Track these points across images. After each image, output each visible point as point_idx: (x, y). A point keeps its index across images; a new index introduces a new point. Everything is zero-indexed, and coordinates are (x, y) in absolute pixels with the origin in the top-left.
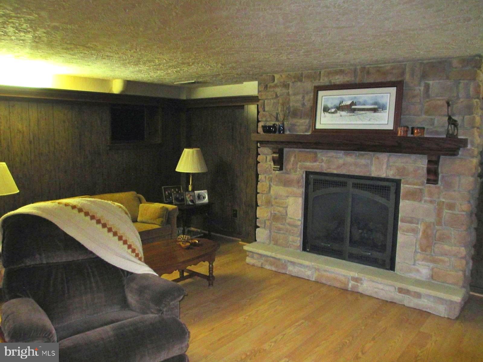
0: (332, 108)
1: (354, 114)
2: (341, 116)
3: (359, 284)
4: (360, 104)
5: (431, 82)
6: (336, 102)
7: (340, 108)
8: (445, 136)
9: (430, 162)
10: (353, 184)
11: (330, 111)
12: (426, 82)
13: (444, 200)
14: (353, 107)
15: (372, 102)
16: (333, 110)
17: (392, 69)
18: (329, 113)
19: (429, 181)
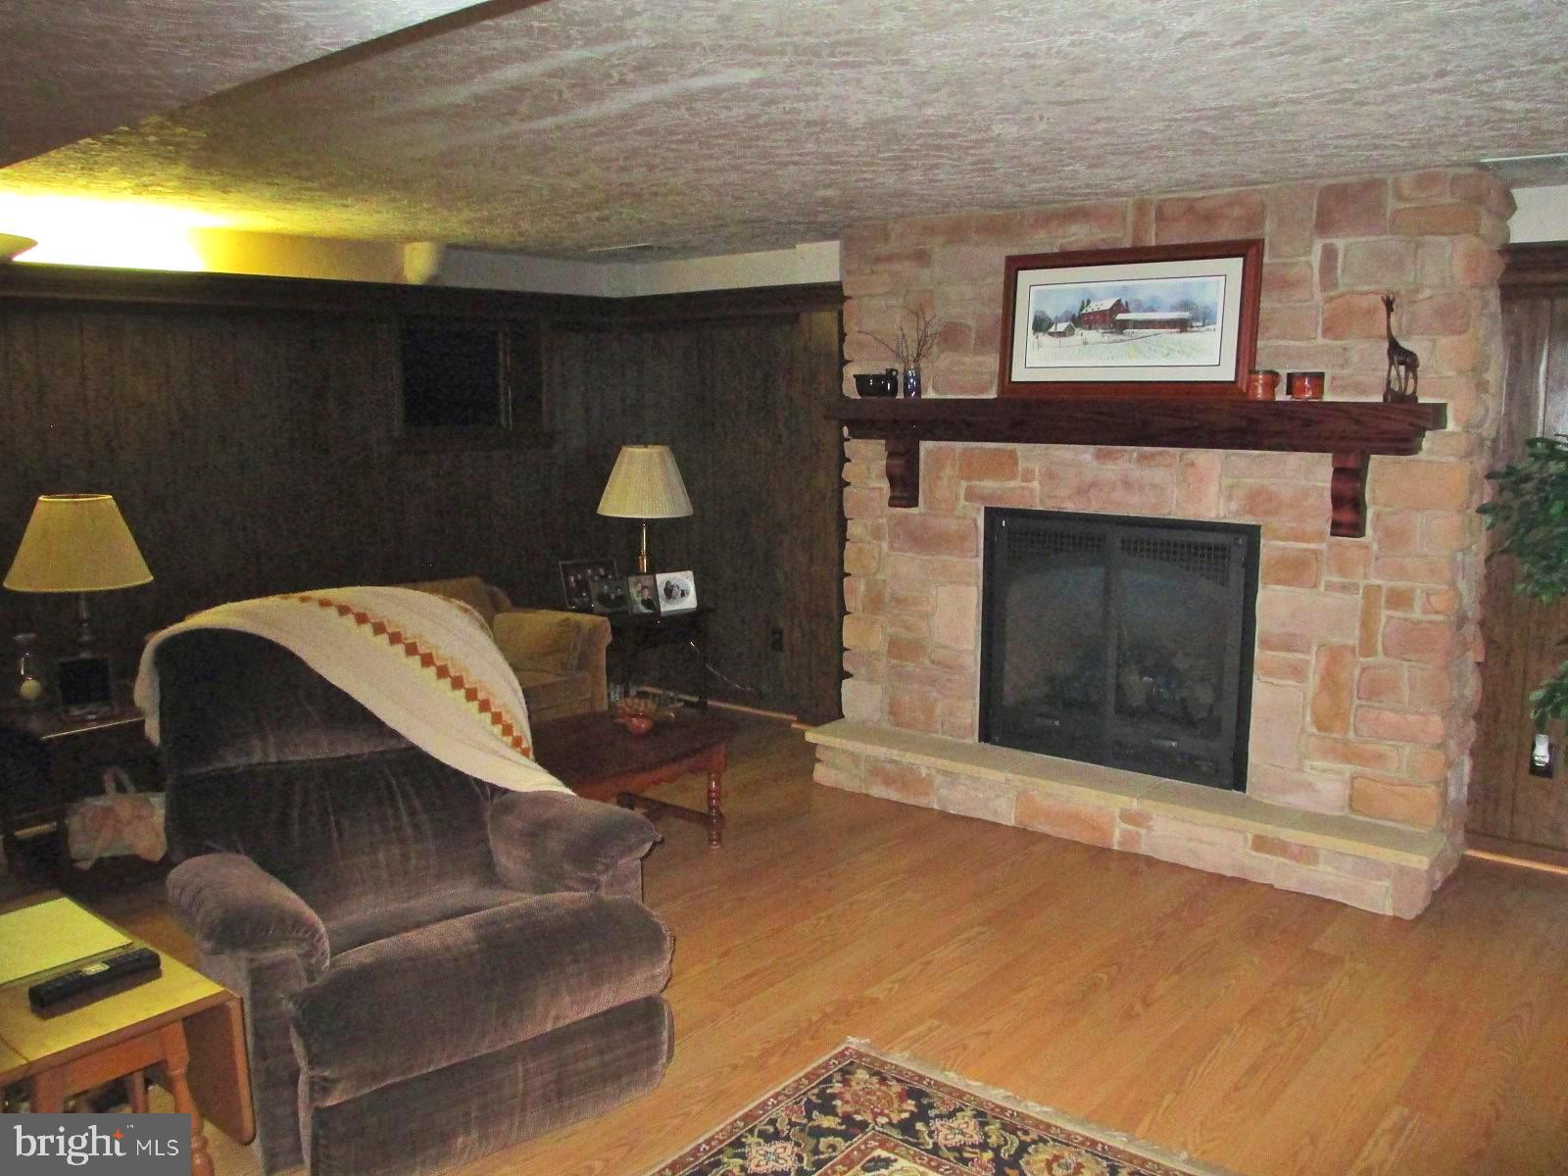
0: (1059, 320)
1: (1121, 337)
2: (1085, 343)
3: (1143, 831)
4: (1139, 308)
5: (1340, 243)
6: (1072, 304)
7: (1083, 320)
8: (1379, 399)
9: (1339, 472)
10: (1123, 541)
11: (1052, 330)
12: (1328, 241)
13: (1379, 582)
14: (1120, 317)
15: (1177, 300)
16: (1062, 327)
17: (1230, 205)
18: (1052, 334)
19: (1337, 529)
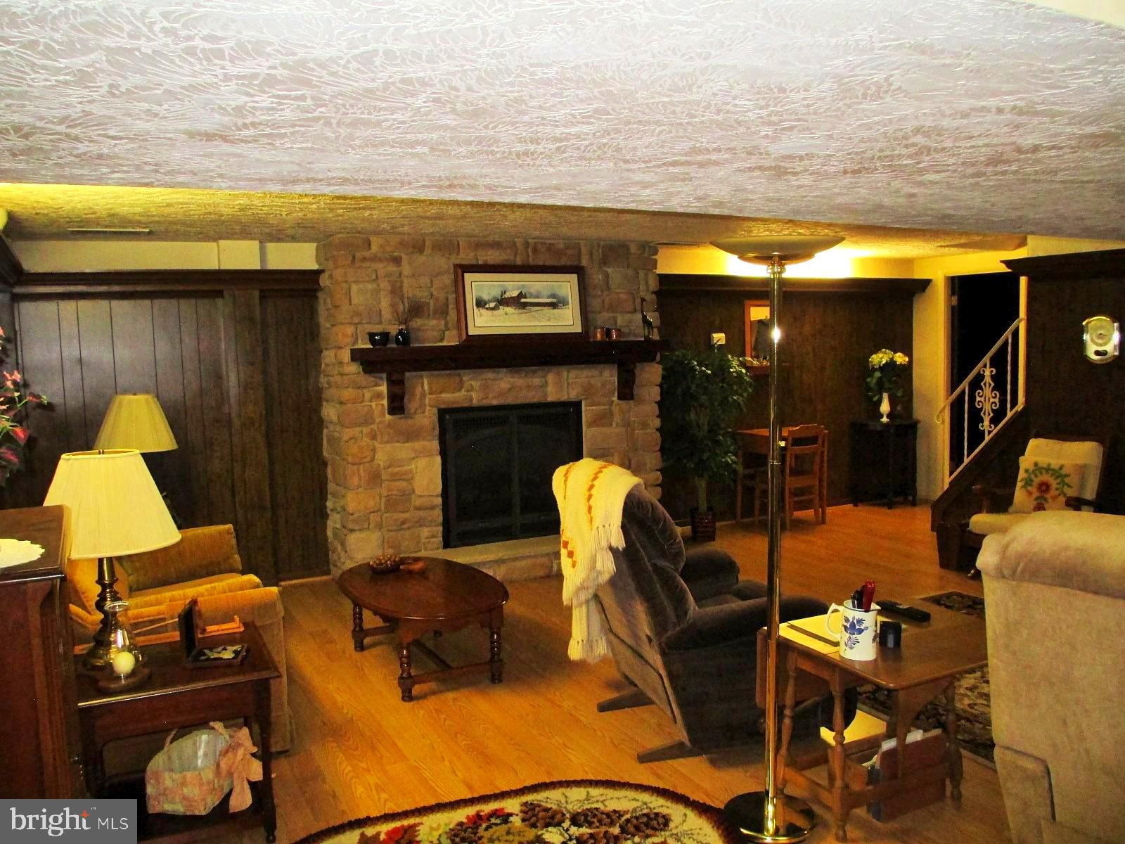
0: (490, 301)
1: (524, 311)
2: (506, 314)
4: (532, 296)
5: (609, 270)
6: (496, 293)
7: (503, 302)
9: (621, 372)
10: (517, 417)
11: (487, 306)
12: (604, 269)
14: (523, 300)
15: (549, 293)
16: (492, 305)
17: (566, 248)
18: (487, 309)
19: (620, 397)
